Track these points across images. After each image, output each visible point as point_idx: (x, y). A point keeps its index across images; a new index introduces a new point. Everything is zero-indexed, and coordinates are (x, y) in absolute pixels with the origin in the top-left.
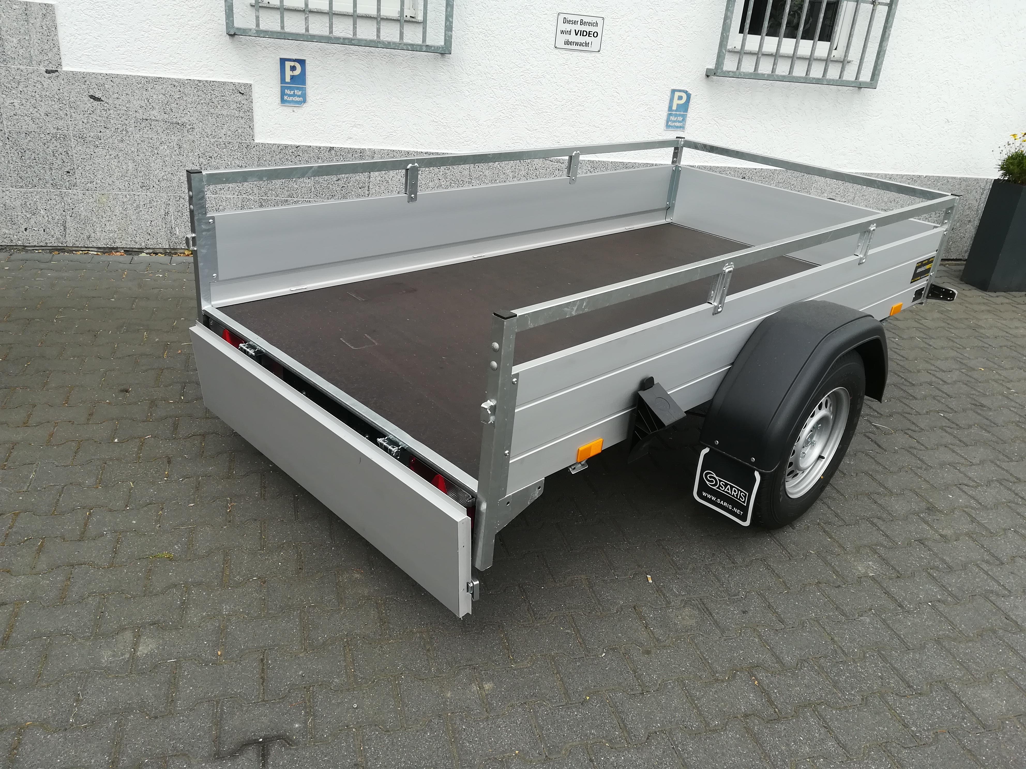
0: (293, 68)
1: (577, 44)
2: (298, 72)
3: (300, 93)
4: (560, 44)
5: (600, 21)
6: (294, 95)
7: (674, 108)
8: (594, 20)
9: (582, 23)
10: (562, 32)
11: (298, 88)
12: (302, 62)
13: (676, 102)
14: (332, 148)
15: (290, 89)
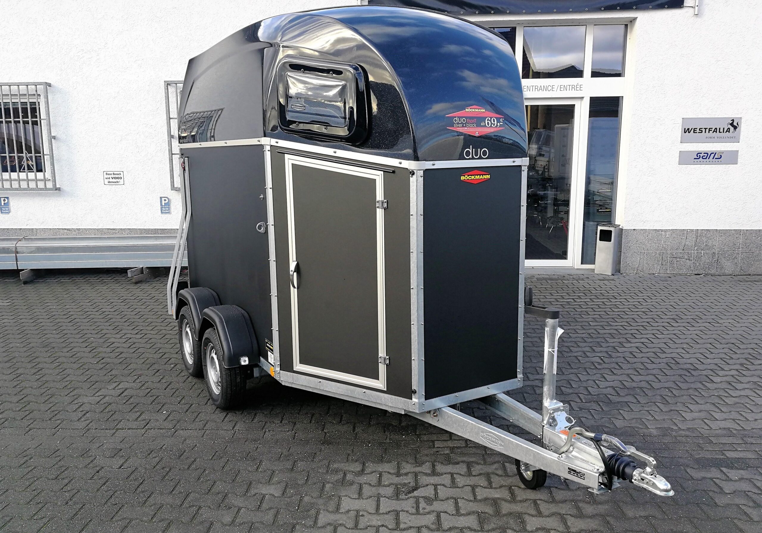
0: (4, 200)
1: (113, 182)
2: (6, 202)
3: (7, 209)
5: (122, 173)
6: (5, 210)
7: (163, 204)
8: (119, 173)
9: (114, 174)
10: (106, 178)
11: (7, 208)
12: (7, 198)
13: (163, 202)
14: (21, 229)
15: (4, 208)
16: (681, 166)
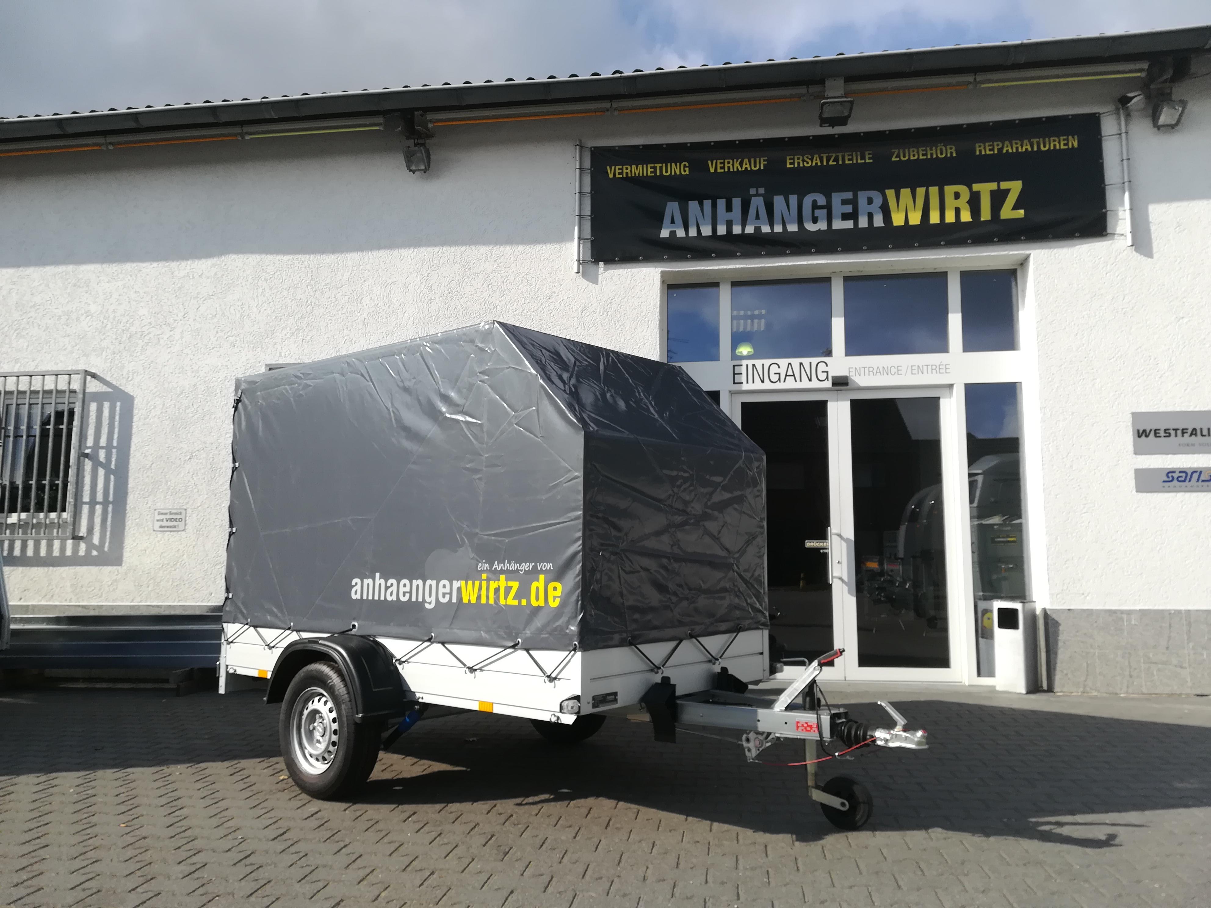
1: (168, 527)
4: (157, 527)
5: (183, 512)
8: (179, 511)
9: (171, 513)
10: (158, 521)
16: (1140, 494)
